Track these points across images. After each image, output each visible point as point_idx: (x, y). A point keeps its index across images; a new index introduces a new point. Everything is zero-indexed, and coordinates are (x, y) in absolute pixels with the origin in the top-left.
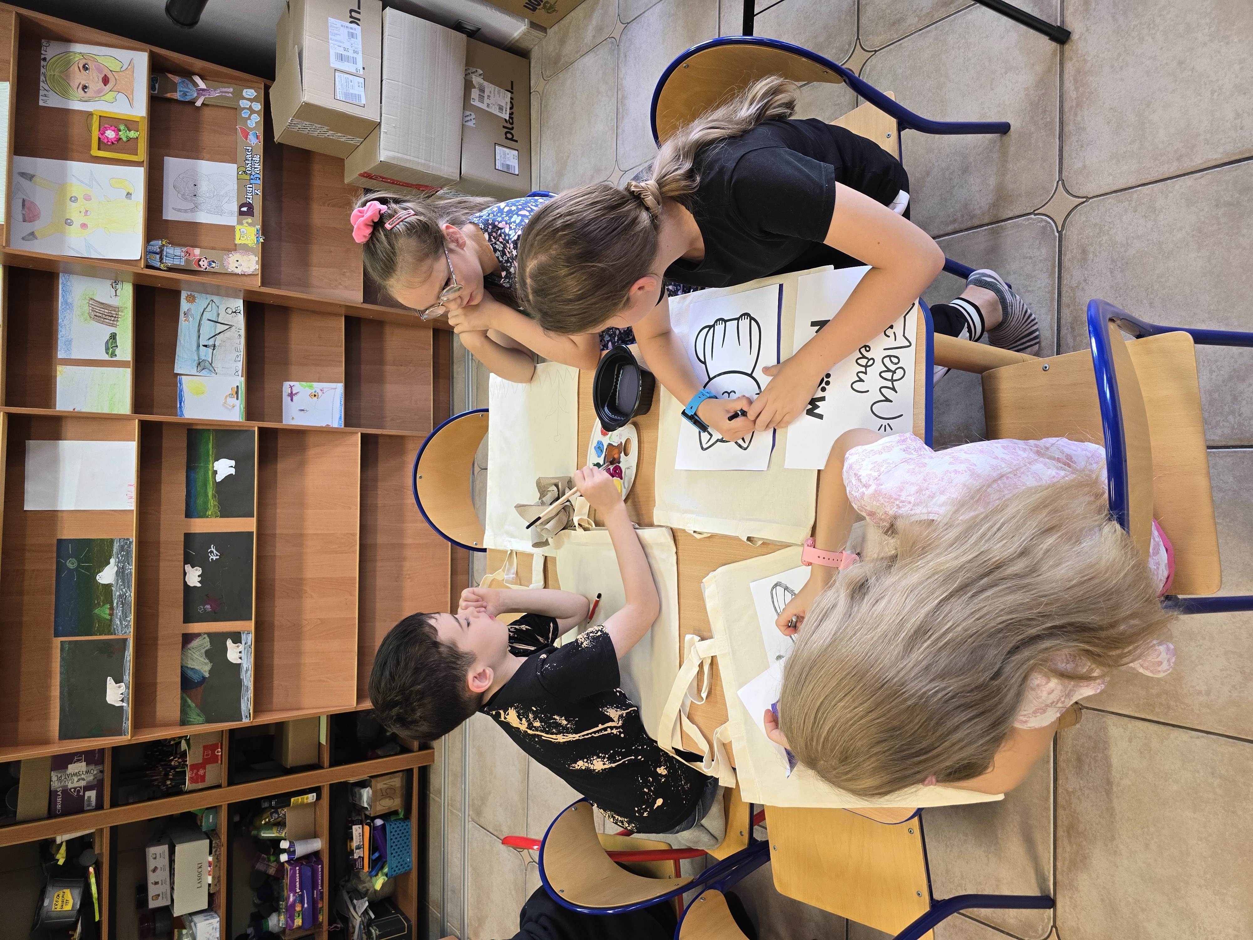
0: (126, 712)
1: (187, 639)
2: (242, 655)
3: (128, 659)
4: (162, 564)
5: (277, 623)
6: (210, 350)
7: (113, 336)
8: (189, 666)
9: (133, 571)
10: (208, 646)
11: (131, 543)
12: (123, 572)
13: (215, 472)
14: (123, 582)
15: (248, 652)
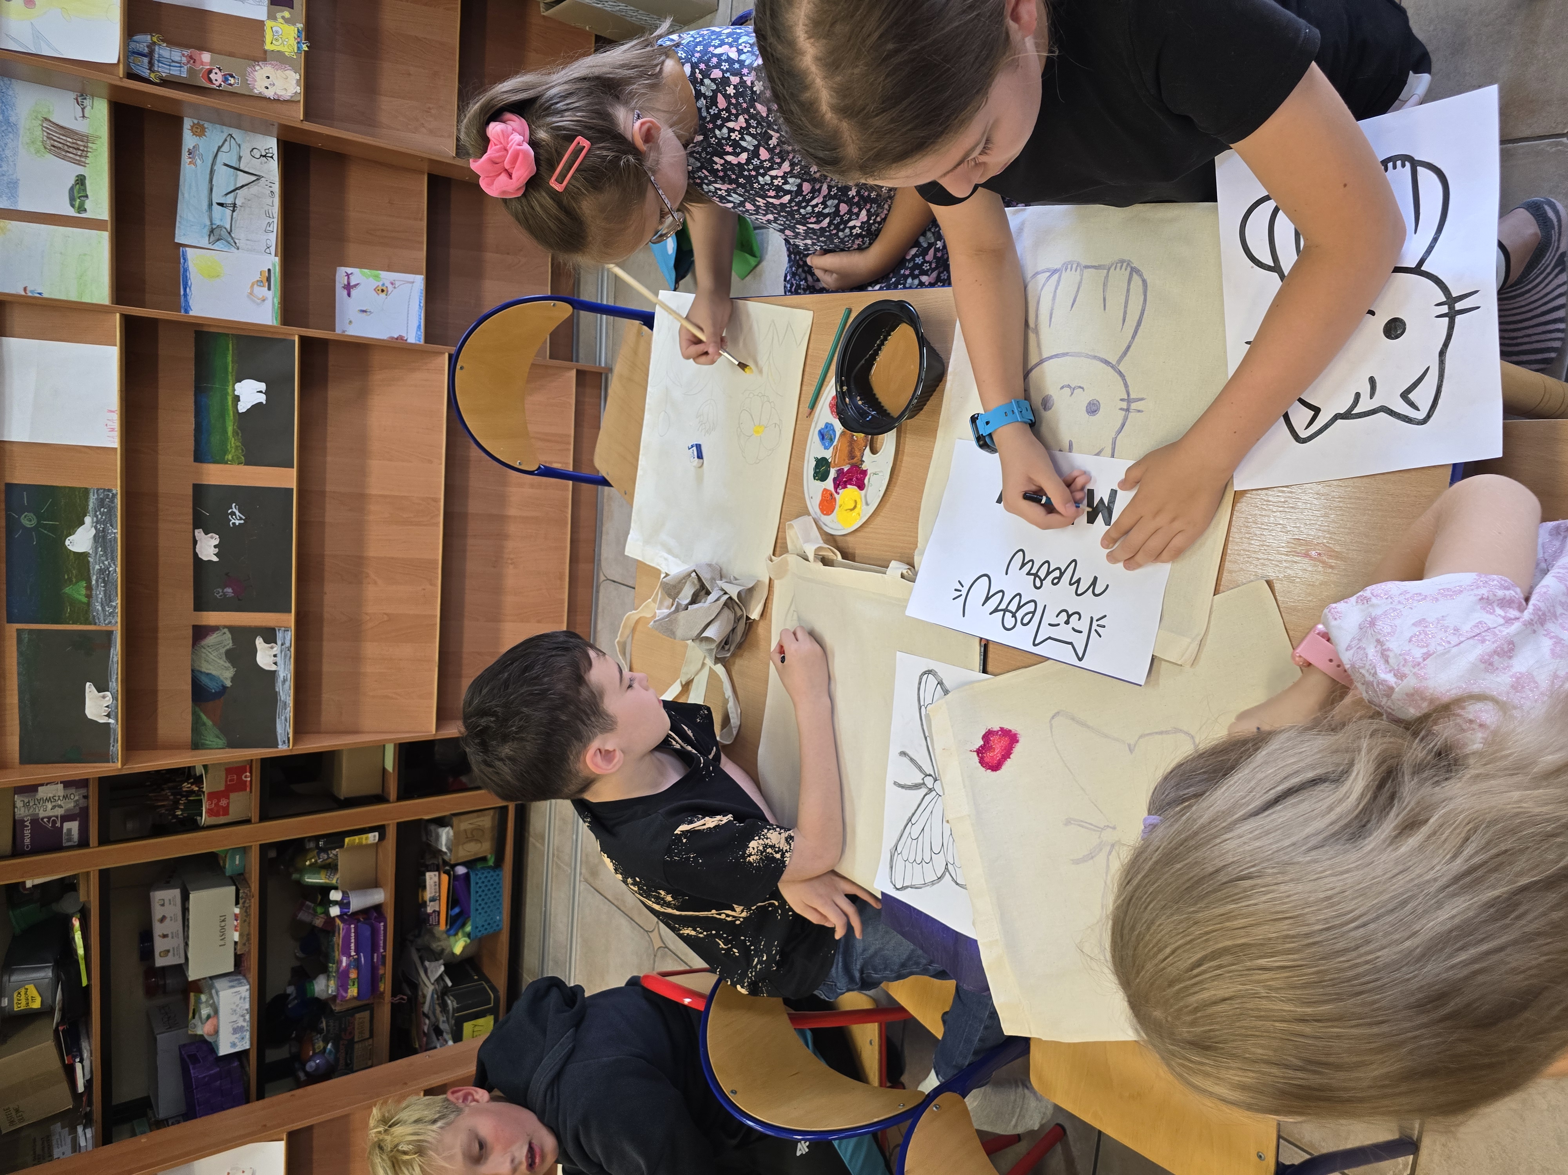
0: (115, 730)
1: (200, 633)
2: (278, 659)
3: (115, 659)
4: (162, 526)
5: (326, 616)
6: (228, 212)
7: (81, 180)
8: (204, 670)
9: (119, 536)
10: (229, 644)
11: (114, 496)
12: (104, 537)
13: (237, 399)
14: (105, 550)
15: (285, 656)
